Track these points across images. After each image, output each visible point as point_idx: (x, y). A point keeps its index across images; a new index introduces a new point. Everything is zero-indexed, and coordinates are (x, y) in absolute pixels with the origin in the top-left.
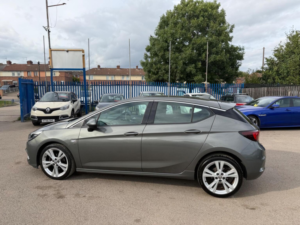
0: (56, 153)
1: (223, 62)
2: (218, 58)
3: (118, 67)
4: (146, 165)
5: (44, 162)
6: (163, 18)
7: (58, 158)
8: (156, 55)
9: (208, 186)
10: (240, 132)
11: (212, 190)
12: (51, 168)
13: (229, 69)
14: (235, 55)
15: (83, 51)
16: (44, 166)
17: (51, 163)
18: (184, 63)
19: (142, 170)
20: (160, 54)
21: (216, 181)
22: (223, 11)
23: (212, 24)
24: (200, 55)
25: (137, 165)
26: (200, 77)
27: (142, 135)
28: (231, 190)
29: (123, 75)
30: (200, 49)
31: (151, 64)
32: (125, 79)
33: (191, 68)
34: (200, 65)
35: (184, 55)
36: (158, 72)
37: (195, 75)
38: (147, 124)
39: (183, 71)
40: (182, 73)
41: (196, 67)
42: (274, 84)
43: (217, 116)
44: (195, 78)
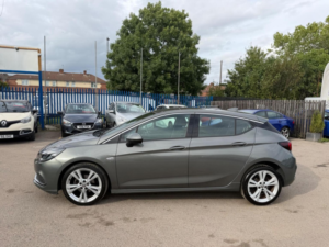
0: (85, 174)
1: (191, 74)
2: (187, 69)
3: (61, 71)
4: (193, 180)
5: (68, 186)
6: (126, 22)
7: (88, 180)
8: (120, 62)
9: (252, 196)
10: (280, 143)
11: (255, 199)
12: (77, 193)
13: (196, 82)
14: (202, 68)
15: (39, 51)
16: (68, 191)
17: (78, 186)
18: (153, 73)
19: (188, 185)
20: (126, 62)
21: (259, 191)
22: (190, 22)
23: (181, 34)
24: (168, 65)
25: (184, 180)
26: (169, 88)
27: (189, 149)
28: (272, 198)
29: (68, 81)
30: (169, 59)
31: (115, 73)
32: (71, 85)
33: (160, 79)
34: (169, 76)
35: (153, 65)
36: (123, 82)
37: (164, 86)
38: (191, 137)
39: (153, 82)
40: (151, 83)
41: (165, 78)
42: (236, 97)
43: (258, 128)
44: (165, 90)
